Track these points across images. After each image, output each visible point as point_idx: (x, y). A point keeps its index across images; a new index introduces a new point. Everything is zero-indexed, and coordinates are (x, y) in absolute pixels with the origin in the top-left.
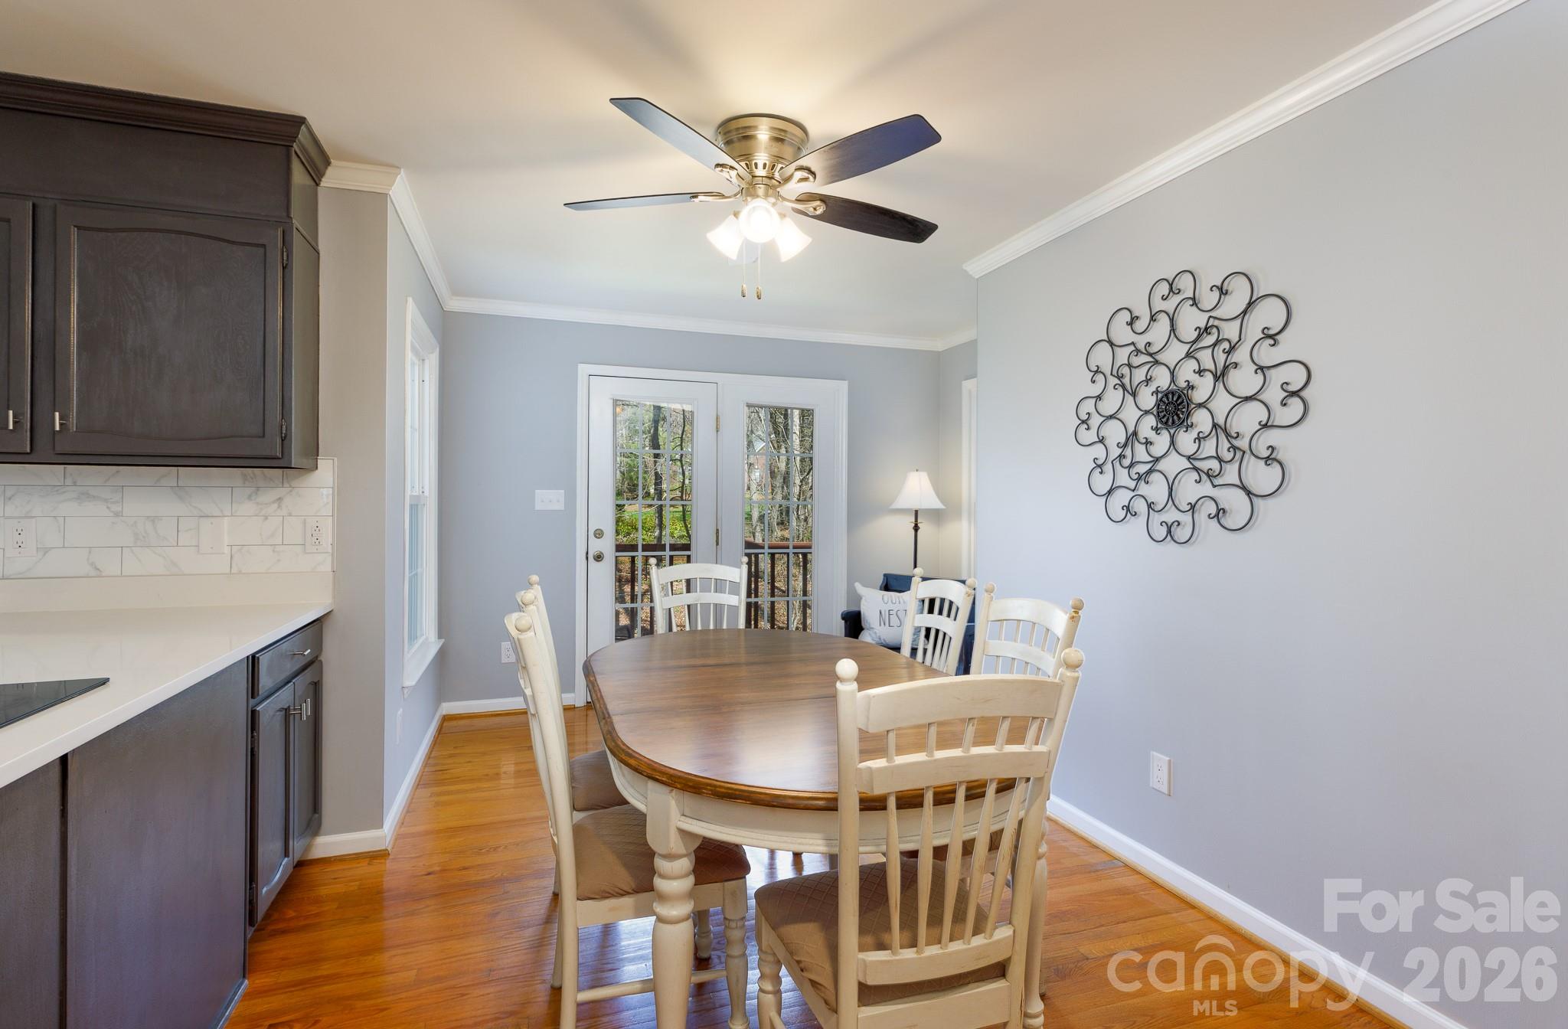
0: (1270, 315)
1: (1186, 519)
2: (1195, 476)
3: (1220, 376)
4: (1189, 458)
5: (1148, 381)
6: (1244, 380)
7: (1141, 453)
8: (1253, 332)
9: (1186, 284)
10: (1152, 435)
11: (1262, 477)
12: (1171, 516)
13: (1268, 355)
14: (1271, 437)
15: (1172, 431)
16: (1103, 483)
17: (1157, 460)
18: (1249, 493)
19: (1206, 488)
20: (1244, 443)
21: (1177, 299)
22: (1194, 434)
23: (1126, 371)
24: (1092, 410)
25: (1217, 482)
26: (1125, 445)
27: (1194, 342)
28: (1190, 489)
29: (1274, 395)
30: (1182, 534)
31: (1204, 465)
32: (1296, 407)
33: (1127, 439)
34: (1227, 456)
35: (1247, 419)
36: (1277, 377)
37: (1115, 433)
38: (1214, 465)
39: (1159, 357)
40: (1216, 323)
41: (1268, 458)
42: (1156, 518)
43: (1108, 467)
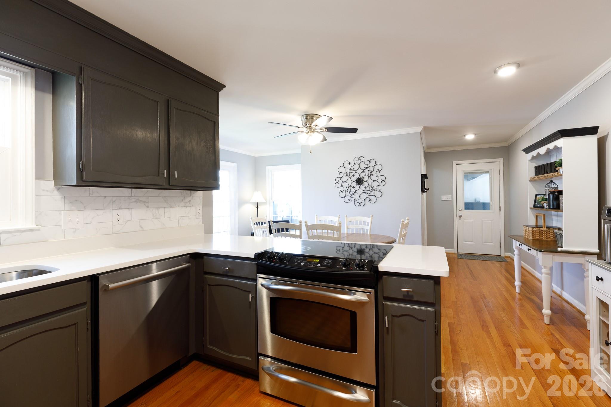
0: (378, 167)
1: (363, 202)
2: (365, 194)
3: (369, 176)
4: (363, 191)
5: (354, 176)
6: (374, 177)
7: (352, 189)
8: (376, 170)
9: (362, 159)
10: (355, 186)
11: (378, 194)
12: (360, 201)
13: (378, 174)
14: (379, 188)
15: (360, 185)
16: (343, 195)
17: (356, 191)
18: (375, 197)
19: (367, 196)
20: (374, 188)
21: (360, 161)
22: (364, 186)
23: (348, 173)
24: (340, 180)
25: (369, 195)
26: (348, 187)
27: (364, 170)
28: (364, 196)
29: (380, 180)
30: (362, 204)
31: (367, 192)
32: (383, 183)
33: (349, 187)
34: (371, 190)
35: (375, 184)
36: (380, 178)
37: (346, 185)
38: (369, 192)
39: (356, 171)
40: (368, 167)
41: (379, 191)
42: (356, 202)
43: (344, 192)
